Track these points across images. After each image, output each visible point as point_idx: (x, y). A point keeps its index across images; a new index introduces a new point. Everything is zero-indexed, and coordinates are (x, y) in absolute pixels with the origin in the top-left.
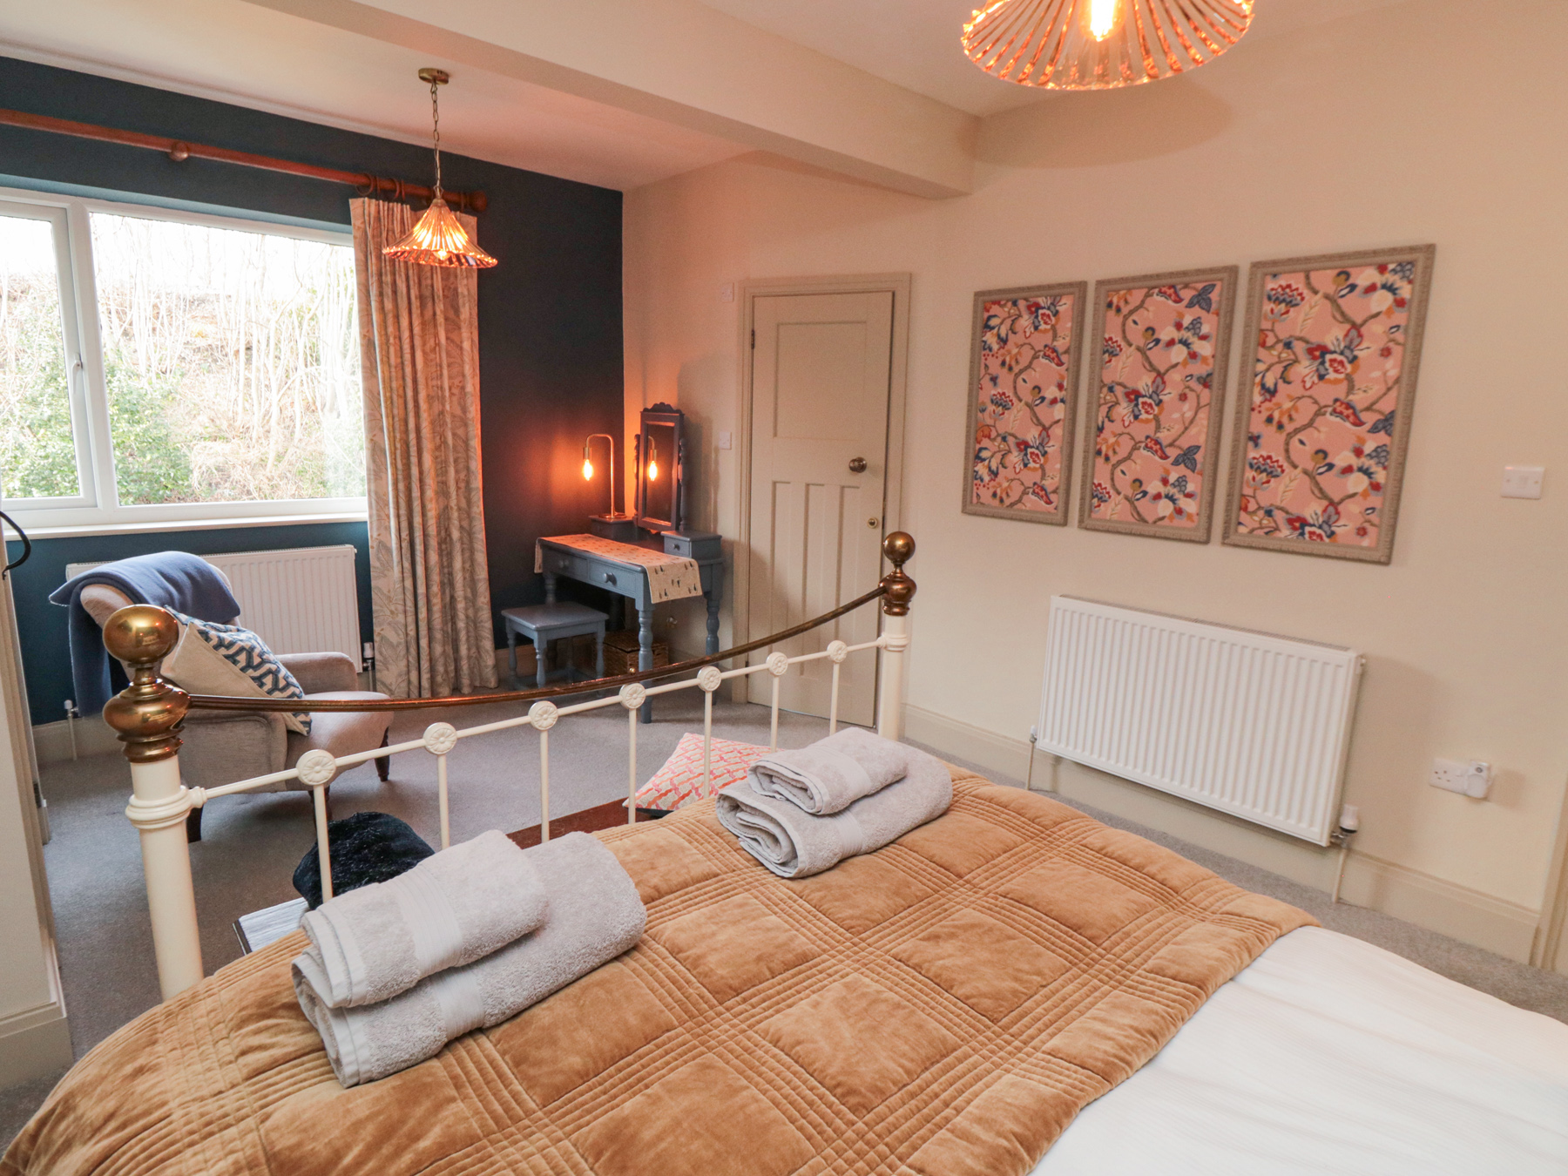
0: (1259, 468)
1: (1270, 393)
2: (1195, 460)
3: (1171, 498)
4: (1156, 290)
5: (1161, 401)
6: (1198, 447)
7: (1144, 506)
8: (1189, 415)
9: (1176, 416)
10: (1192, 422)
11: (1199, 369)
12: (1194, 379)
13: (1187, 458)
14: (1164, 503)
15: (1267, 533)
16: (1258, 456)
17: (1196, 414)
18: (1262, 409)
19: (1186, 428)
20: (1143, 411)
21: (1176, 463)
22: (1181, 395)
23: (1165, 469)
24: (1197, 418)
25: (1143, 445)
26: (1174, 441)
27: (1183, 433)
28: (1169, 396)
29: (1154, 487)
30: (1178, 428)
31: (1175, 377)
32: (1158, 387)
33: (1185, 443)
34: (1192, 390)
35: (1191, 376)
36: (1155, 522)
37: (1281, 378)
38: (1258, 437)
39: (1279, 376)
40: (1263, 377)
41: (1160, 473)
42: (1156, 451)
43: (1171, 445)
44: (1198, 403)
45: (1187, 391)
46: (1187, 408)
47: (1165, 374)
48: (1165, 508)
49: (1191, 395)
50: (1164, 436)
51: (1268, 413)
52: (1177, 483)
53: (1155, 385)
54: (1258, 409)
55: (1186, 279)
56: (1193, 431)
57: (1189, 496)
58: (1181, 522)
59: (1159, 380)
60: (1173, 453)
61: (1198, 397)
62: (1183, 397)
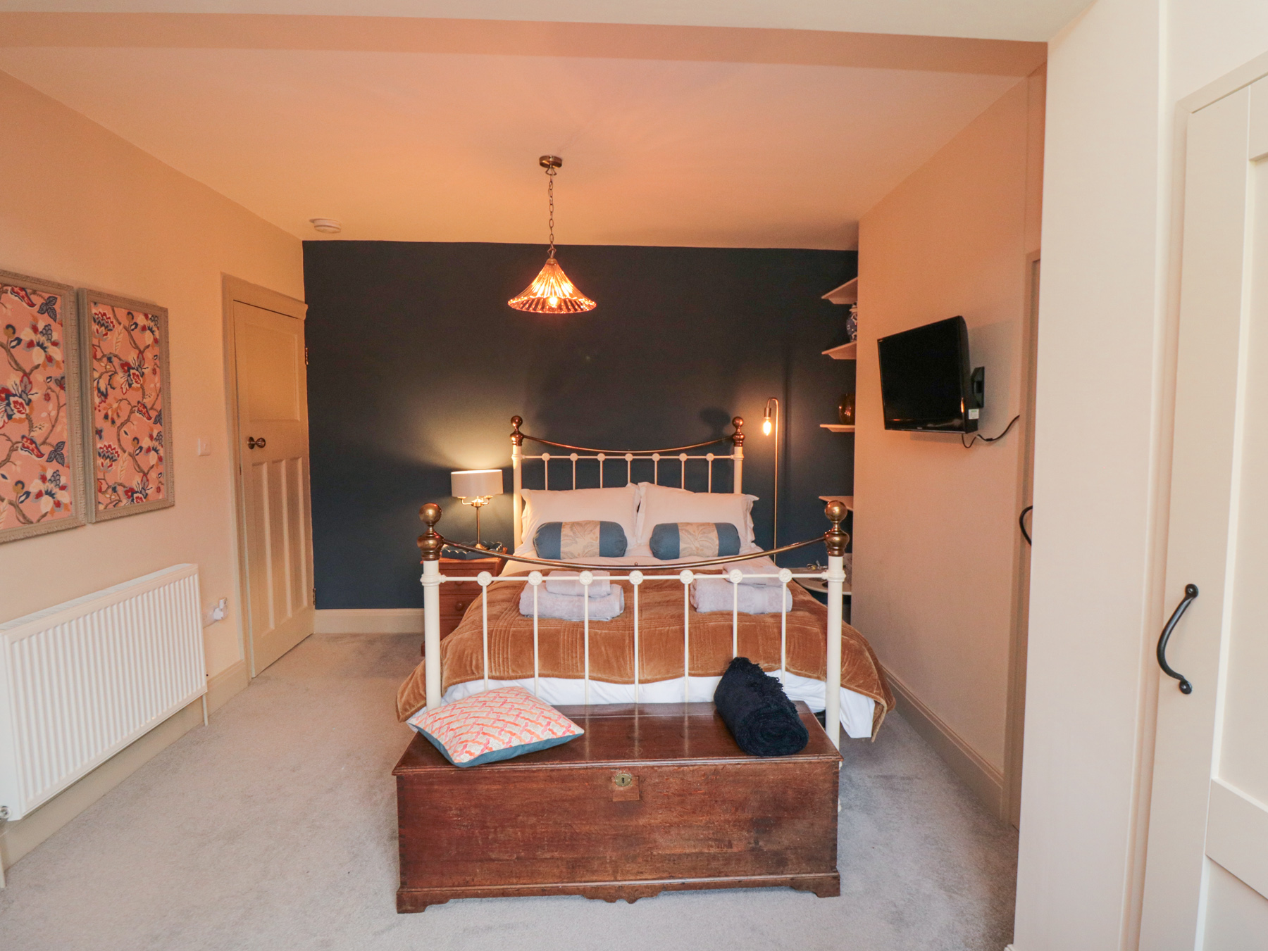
0: (104, 455)
1: (104, 395)
2: (62, 454)
3: (51, 494)
4: (9, 288)
5: (30, 400)
6: (63, 443)
7: (28, 507)
8: (53, 413)
9: (44, 415)
10: (56, 420)
11: (55, 373)
12: (53, 381)
13: (57, 454)
14: (46, 499)
15: (114, 506)
16: (103, 446)
17: (58, 413)
18: (100, 408)
19: (53, 426)
20: (15, 411)
21: (50, 460)
22: (45, 395)
23: (42, 466)
24: (59, 417)
25: (20, 445)
26: (46, 439)
27: (51, 431)
28: (36, 396)
29: (35, 486)
30: (47, 426)
31: (38, 377)
32: (25, 386)
33: (54, 440)
34: (53, 391)
35: (50, 377)
36: (39, 521)
37: (109, 384)
38: (101, 431)
39: (107, 383)
40: (98, 382)
41: (39, 472)
42: (33, 450)
43: (44, 443)
44: (59, 404)
45: (49, 391)
46: (51, 406)
47: (30, 374)
48: (46, 504)
49: (53, 395)
50: (37, 435)
51: (105, 412)
52: (53, 479)
53: (23, 385)
54: (98, 408)
55: (35, 286)
56: (58, 428)
57: (63, 488)
58: (61, 513)
59: (25, 379)
60: (46, 450)
61: (58, 397)
62: (47, 397)
